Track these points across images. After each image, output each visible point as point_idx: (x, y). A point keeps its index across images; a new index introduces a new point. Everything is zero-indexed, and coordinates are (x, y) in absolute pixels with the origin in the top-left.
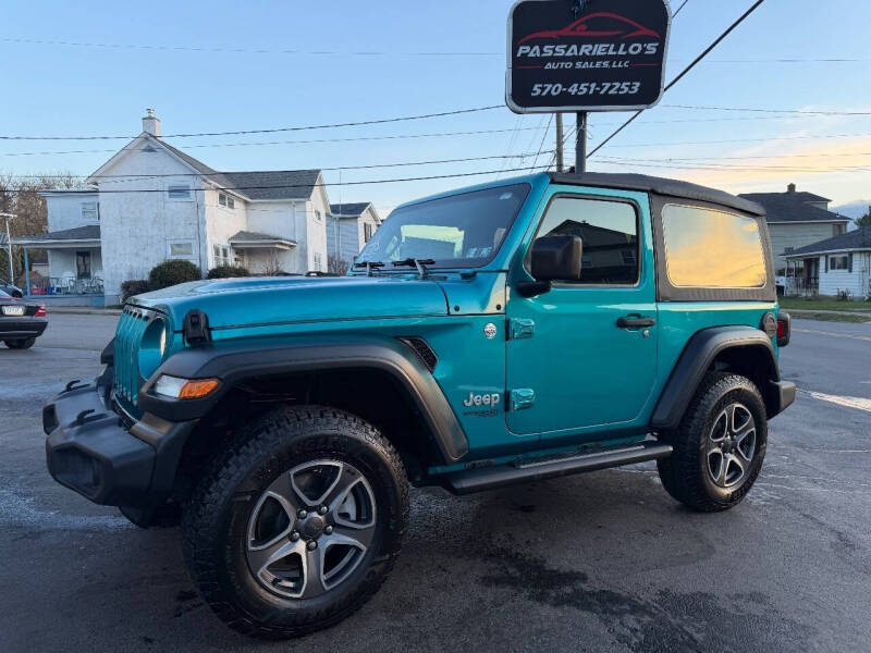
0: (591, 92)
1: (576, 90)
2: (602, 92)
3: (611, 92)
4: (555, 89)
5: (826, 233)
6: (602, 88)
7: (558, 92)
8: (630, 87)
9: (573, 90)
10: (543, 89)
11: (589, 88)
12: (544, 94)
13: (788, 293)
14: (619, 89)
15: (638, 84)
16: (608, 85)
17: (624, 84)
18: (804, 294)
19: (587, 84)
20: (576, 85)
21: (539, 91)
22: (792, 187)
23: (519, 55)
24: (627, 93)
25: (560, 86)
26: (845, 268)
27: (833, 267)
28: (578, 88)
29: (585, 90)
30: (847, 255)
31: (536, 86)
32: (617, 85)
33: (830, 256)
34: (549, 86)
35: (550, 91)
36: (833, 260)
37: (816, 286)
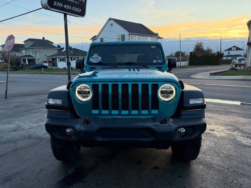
0: (70, 9)
2: (72, 10)
3: (75, 10)
5: (55, 52)
6: (73, 8)
7: (61, 6)
9: (65, 6)
11: (69, 7)
13: (49, 68)
14: (76, 10)
17: (78, 9)
18: (54, 68)
20: (66, 5)
21: (56, 4)
22: (44, 38)
25: (62, 4)
26: (64, 61)
27: (61, 61)
28: (66, 6)
30: (64, 58)
31: (55, 2)
32: (76, 8)
33: (59, 58)
34: (59, 3)
35: (59, 5)
36: (60, 59)
37: (57, 66)
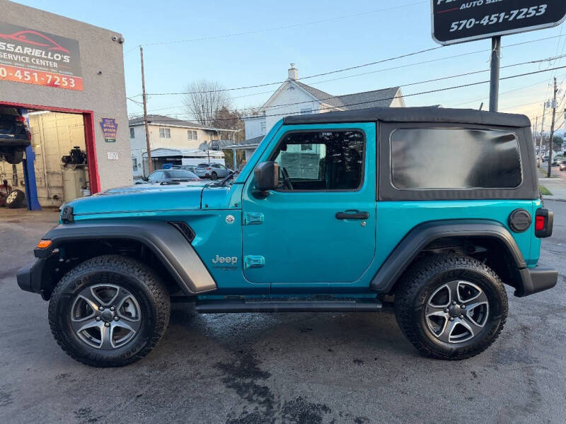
0: (501, 20)
1: (487, 21)
2: (511, 19)
3: (519, 17)
4: (469, 23)
6: (511, 15)
7: (472, 25)
8: (537, 11)
9: (485, 21)
10: (459, 25)
11: (499, 18)
12: (460, 28)
14: (527, 13)
15: (545, 6)
16: (516, 12)
17: (531, 8)
19: (497, 15)
20: (487, 17)
21: (456, 27)
23: (439, 3)
24: (535, 15)
25: (473, 20)
28: (489, 19)
29: (495, 20)
31: (454, 24)
32: (525, 10)
34: (464, 22)
35: (465, 25)
